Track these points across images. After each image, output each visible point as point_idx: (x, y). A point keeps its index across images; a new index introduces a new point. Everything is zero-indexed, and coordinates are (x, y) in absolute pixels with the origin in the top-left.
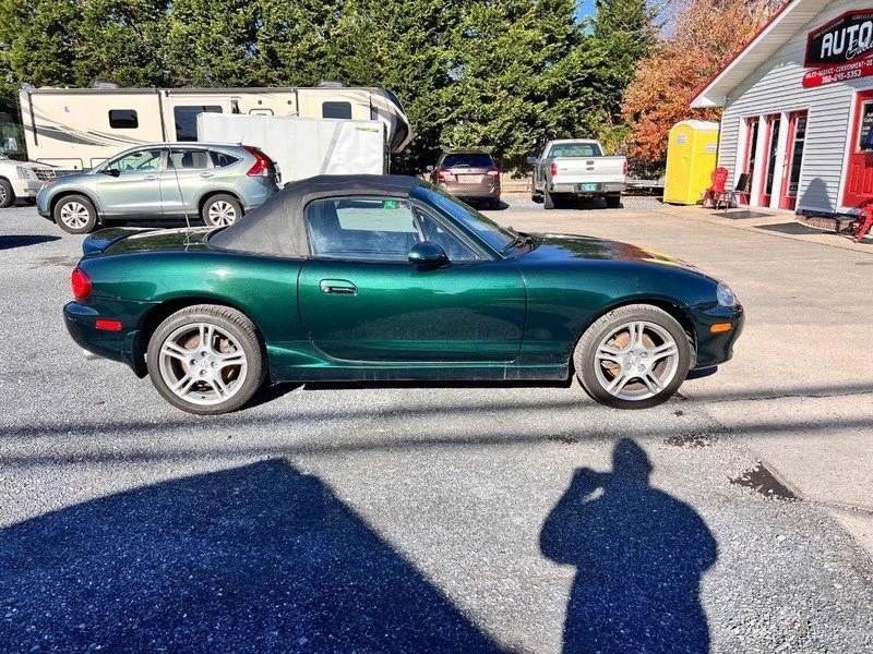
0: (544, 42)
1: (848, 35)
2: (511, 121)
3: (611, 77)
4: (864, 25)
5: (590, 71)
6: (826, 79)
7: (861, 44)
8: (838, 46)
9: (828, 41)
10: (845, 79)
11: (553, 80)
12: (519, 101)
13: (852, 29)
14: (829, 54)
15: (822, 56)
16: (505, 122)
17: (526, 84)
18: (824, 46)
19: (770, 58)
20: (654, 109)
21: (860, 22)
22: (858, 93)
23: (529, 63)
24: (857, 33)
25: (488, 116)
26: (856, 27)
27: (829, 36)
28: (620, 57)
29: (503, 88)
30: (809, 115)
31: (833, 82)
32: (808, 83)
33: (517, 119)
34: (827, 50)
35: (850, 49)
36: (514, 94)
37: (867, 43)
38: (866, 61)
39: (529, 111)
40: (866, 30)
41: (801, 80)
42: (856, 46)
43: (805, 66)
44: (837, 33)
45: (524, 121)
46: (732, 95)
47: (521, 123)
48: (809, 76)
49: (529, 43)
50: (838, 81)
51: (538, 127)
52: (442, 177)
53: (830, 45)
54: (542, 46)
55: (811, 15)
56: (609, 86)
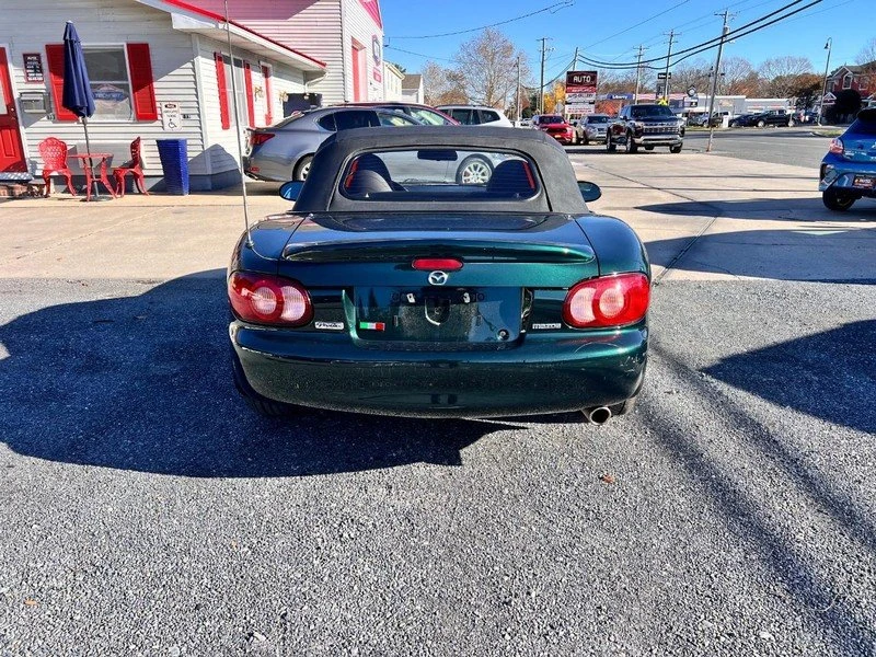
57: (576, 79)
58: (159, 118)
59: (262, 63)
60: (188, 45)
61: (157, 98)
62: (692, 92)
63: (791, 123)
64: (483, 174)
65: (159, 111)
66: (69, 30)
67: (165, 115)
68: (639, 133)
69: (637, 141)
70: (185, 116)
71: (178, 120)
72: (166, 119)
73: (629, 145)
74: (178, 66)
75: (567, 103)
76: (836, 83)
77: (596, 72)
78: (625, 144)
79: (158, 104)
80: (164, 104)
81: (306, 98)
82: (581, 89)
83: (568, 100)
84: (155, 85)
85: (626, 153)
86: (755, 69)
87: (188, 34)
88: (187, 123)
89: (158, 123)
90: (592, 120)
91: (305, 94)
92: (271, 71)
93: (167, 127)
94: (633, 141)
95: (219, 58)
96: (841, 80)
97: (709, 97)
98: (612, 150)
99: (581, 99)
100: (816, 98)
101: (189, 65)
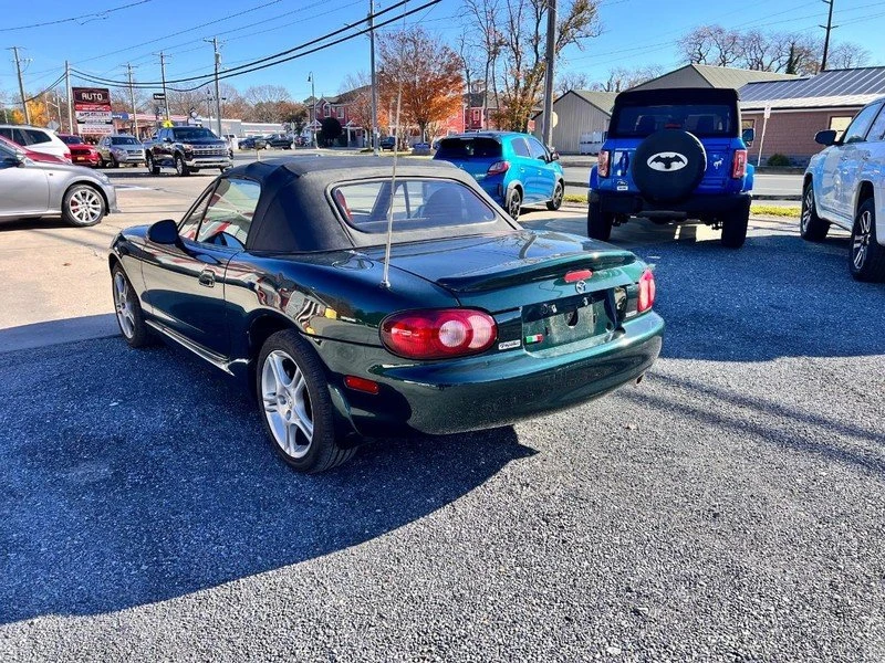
57: (85, 96)
62: (194, 114)
63: (293, 146)
64: (94, 203)
68: (189, 156)
69: (188, 163)
73: (180, 167)
75: (79, 122)
76: (319, 111)
77: (107, 90)
78: (175, 167)
82: (93, 107)
83: (80, 118)
85: (177, 175)
86: (242, 94)
90: (116, 141)
94: (184, 165)
96: (321, 109)
97: (216, 120)
98: (155, 173)
99: (93, 118)
100: (305, 124)
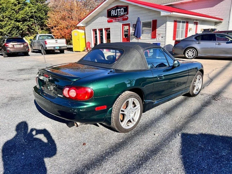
0: (17, 4)
1: (118, 11)
2: (11, 28)
3: (39, 17)
4: (122, 9)
5: (32, 14)
6: (113, 21)
7: (121, 13)
8: (116, 13)
9: (113, 12)
10: (119, 21)
11: (23, 16)
12: (13, 22)
13: (119, 10)
14: (114, 15)
15: (112, 15)
16: (9, 28)
17: (14, 16)
18: (112, 13)
19: (97, 15)
20: (57, 26)
21: (121, 8)
22: (122, 24)
23: (14, 10)
24: (120, 11)
25: (2, 26)
26: (120, 9)
27: (113, 11)
28: (40, 11)
29: (6, 17)
30: (111, 29)
31: (115, 22)
32: (109, 22)
33: (13, 28)
34: (113, 14)
35: (119, 14)
36: (10, 19)
37: (123, 13)
38: (123, 17)
39: (17, 25)
40: (122, 10)
41: (107, 21)
42: (120, 14)
43: (108, 17)
44: (115, 10)
45: (16, 28)
46: (87, 24)
47: (14, 29)
48: (109, 20)
49: (13, 4)
50: (117, 21)
51: (20, 30)
52: (8, 46)
53: (113, 13)
54: (17, 5)
55: (107, 5)
56: (39, 19)
58: (156, 38)
59: (194, 21)
60: (165, 19)
61: (157, 33)
65: (156, 36)
66: (139, 18)
67: (158, 37)
70: (162, 37)
71: (160, 38)
72: (158, 38)
74: (162, 25)
79: (156, 34)
80: (158, 34)
81: (210, 30)
84: (157, 30)
87: (166, 16)
88: (162, 39)
89: (156, 39)
91: (209, 29)
92: (199, 23)
93: (158, 40)
95: (175, 22)
101: (165, 24)
